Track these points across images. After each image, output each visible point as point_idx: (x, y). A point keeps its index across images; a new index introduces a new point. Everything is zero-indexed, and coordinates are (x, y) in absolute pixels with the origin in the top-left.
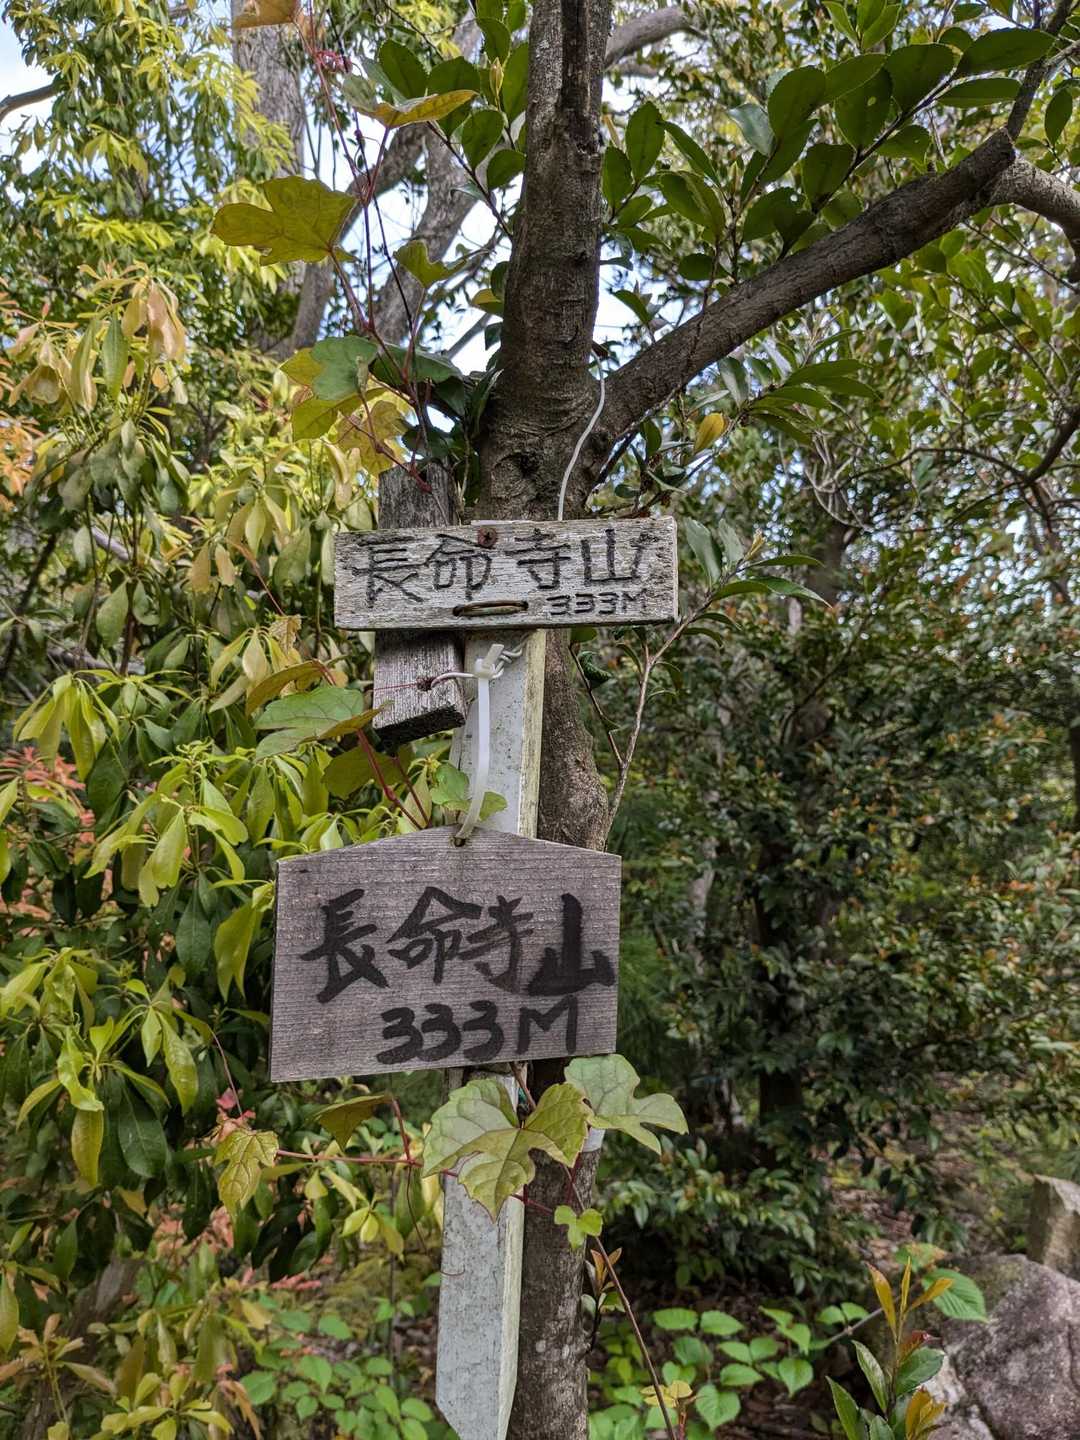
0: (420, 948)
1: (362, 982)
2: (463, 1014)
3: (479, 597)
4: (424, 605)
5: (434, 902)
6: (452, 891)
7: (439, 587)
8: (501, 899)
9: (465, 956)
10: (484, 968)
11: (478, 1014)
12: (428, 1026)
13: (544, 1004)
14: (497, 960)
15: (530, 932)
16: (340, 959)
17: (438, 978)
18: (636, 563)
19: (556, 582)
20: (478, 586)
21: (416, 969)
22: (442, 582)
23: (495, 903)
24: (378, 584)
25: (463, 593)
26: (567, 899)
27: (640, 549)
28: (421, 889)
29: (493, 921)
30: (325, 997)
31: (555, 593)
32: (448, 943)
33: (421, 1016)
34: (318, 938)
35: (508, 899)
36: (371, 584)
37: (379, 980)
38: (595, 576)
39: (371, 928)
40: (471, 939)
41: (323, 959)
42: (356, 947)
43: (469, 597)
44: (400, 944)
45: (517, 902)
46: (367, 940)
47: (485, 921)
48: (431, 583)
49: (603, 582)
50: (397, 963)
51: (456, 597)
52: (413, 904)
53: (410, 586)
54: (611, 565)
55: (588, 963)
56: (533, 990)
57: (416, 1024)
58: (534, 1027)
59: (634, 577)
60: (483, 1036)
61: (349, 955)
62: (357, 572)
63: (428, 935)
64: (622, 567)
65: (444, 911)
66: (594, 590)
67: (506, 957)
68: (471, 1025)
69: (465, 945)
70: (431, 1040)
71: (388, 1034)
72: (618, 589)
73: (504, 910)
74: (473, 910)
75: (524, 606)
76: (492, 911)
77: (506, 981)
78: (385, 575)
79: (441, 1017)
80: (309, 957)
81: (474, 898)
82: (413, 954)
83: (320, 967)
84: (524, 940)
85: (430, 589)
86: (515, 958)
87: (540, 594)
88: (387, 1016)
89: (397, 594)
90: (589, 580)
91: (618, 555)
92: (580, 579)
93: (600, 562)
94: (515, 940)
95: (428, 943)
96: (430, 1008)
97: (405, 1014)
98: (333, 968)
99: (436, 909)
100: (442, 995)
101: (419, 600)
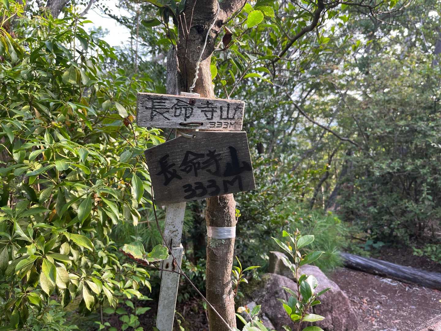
0: (189, 168)
1: (175, 179)
2: (206, 184)
3: (188, 121)
4: (170, 121)
5: (190, 155)
6: (194, 151)
7: (175, 116)
8: (210, 151)
9: (203, 168)
10: (209, 171)
11: (210, 184)
12: (197, 188)
13: (230, 178)
14: (213, 168)
15: (221, 159)
16: (167, 174)
17: (196, 175)
18: (234, 114)
19: (212, 118)
20: (188, 117)
21: (190, 173)
22: (177, 114)
23: (208, 152)
24: (155, 113)
25: (183, 119)
26: (231, 148)
27: (236, 111)
28: (185, 152)
29: (209, 158)
30: (166, 184)
31: (211, 121)
32: (197, 165)
33: (194, 186)
34: (160, 169)
35: (212, 150)
36: (152, 113)
37: (180, 178)
38: (223, 117)
39: (174, 165)
40: (203, 163)
41: (163, 174)
42: (171, 170)
43: (185, 120)
44: (183, 168)
45: (215, 151)
46: (174, 168)
47: (206, 158)
48: (173, 114)
49: (225, 119)
50: (184, 173)
51: (181, 120)
52: (184, 156)
53: (166, 115)
54: (228, 114)
55: (242, 165)
56: (226, 175)
57: (193, 188)
58: (228, 185)
59: (233, 118)
60: (213, 189)
61: (170, 172)
62: (147, 108)
63: (190, 164)
64: (231, 116)
65: (193, 157)
66: (222, 121)
67: (215, 167)
68: (209, 187)
69: (202, 165)
70: (198, 192)
71: (186, 191)
72: (229, 121)
73: (211, 154)
74: (202, 156)
75: (202, 124)
76: (208, 155)
77: (217, 173)
78: (157, 110)
79: (200, 185)
80: (159, 174)
81: (202, 152)
82: (187, 170)
83: (162, 177)
84: (219, 162)
85: (173, 116)
86: (218, 167)
87: (207, 121)
88: (184, 187)
89: (161, 117)
90: (221, 118)
91: (230, 112)
92: (219, 118)
93: (225, 113)
94: (216, 161)
95: (191, 166)
96: (196, 183)
97: (189, 186)
98: (166, 177)
99: (191, 157)
100: (198, 180)
101: (169, 119)
